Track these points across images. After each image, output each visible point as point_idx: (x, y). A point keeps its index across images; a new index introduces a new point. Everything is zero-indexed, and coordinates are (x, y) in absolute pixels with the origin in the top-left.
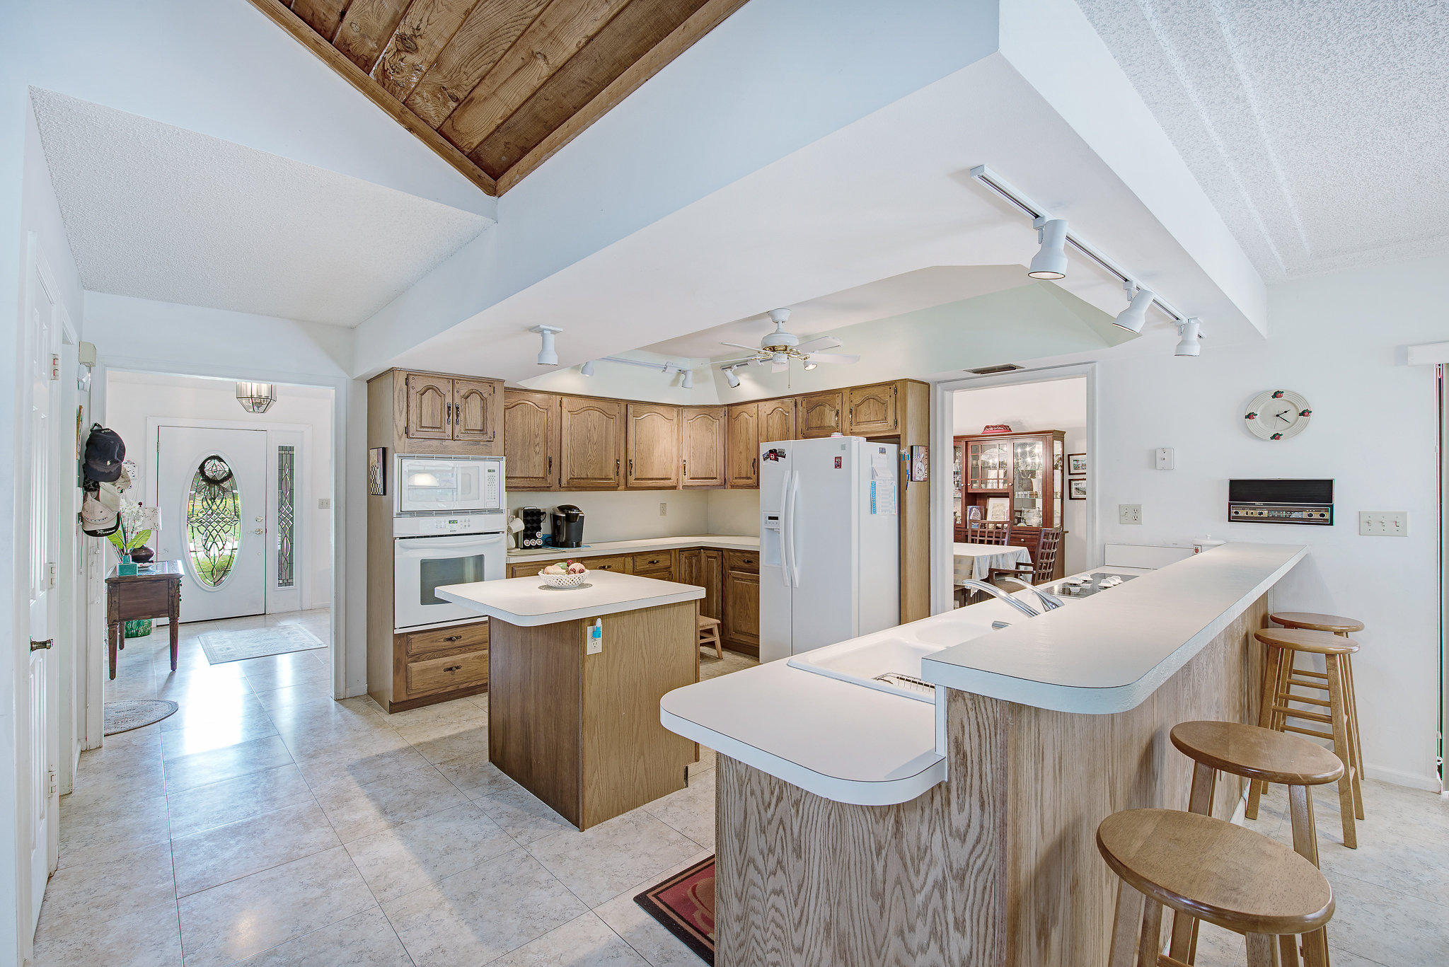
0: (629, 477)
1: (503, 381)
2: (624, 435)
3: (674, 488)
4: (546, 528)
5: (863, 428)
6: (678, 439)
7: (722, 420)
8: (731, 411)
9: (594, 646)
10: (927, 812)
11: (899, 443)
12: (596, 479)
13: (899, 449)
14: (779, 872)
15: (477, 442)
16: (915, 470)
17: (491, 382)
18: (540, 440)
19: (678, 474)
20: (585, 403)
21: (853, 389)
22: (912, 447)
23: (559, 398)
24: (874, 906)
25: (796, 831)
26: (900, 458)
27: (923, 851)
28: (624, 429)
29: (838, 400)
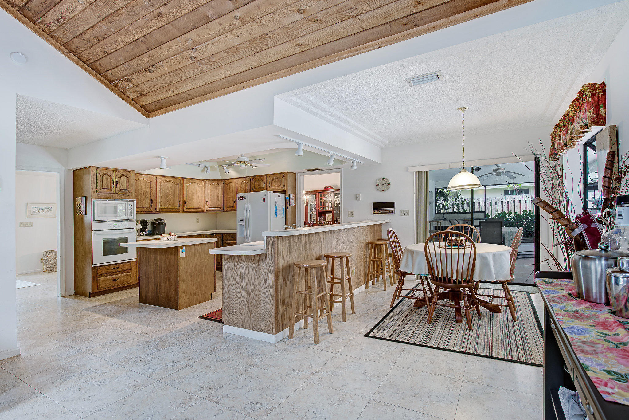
0: (184, 207)
1: (135, 171)
2: (182, 191)
3: (203, 212)
4: (149, 228)
5: (273, 188)
6: (204, 192)
7: (222, 185)
8: (226, 182)
9: (182, 255)
10: (263, 260)
11: (285, 193)
12: (170, 208)
13: (285, 195)
14: (237, 284)
15: (124, 194)
16: (291, 202)
17: (129, 171)
18: (148, 193)
19: (204, 206)
20: (166, 179)
21: (270, 175)
22: (289, 195)
23: (155, 177)
24: (254, 281)
25: (240, 273)
26: (286, 198)
27: (263, 267)
28: (182, 188)
29: (265, 179)
